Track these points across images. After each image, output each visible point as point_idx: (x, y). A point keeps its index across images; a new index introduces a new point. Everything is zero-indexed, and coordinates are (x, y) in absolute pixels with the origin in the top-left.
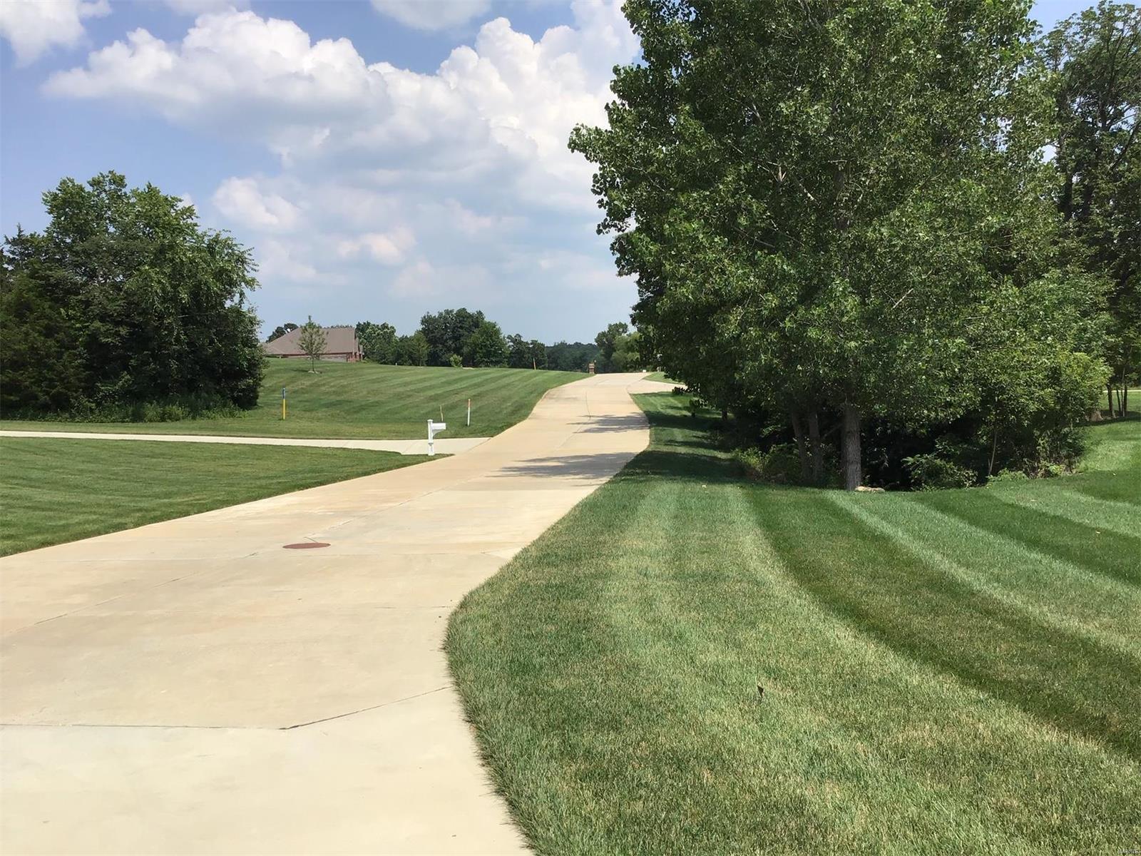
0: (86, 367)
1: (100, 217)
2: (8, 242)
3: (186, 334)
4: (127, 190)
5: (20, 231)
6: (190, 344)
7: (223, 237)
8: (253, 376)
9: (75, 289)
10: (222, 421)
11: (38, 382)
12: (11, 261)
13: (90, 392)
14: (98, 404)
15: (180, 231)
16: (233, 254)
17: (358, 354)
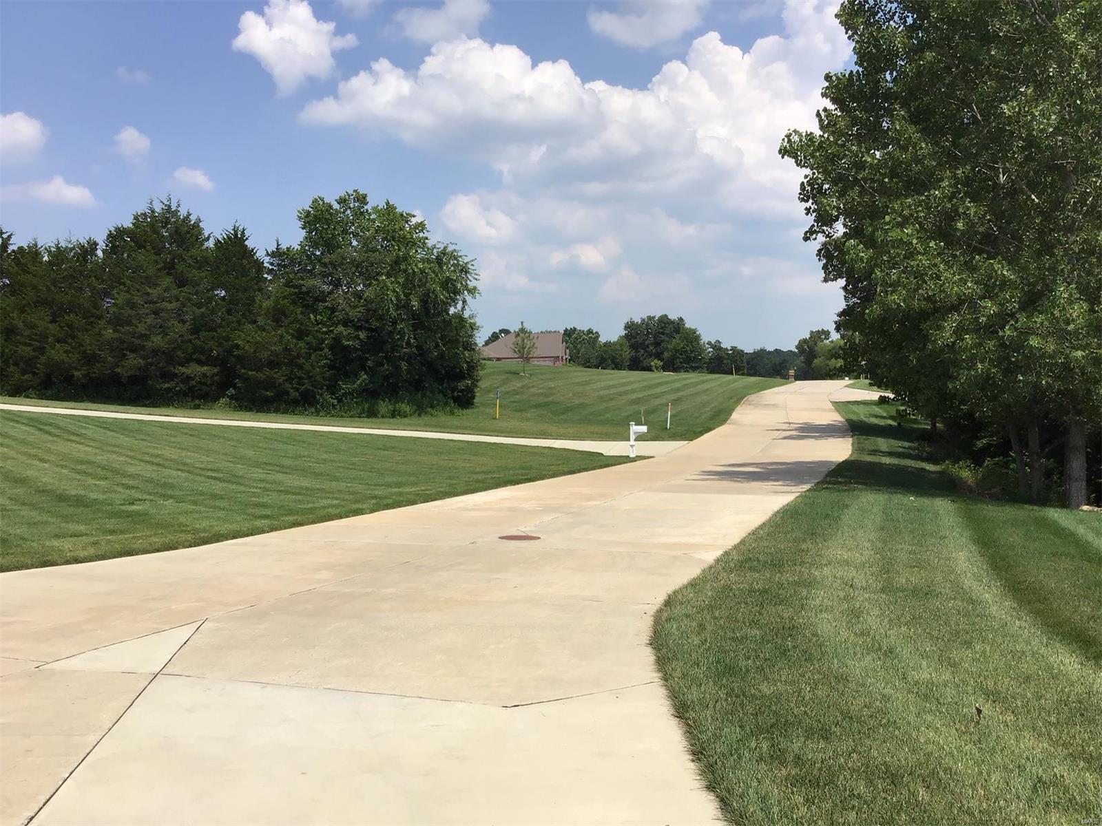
0: (331, 367)
1: (345, 232)
2: (268, 254)
3: (415, 338)
4: (368, 207)
5: (278, 245)
6: (419, 348)
7: (450, 249)
8: (471, 377)
9: (322, 297)
10: (444, 418)
11: (290, 380)
12: (270, 271)
13: (333, 389)
14: (340, 401)
15: (412, 243)
16: (458, 265)
17: (564, 358)
